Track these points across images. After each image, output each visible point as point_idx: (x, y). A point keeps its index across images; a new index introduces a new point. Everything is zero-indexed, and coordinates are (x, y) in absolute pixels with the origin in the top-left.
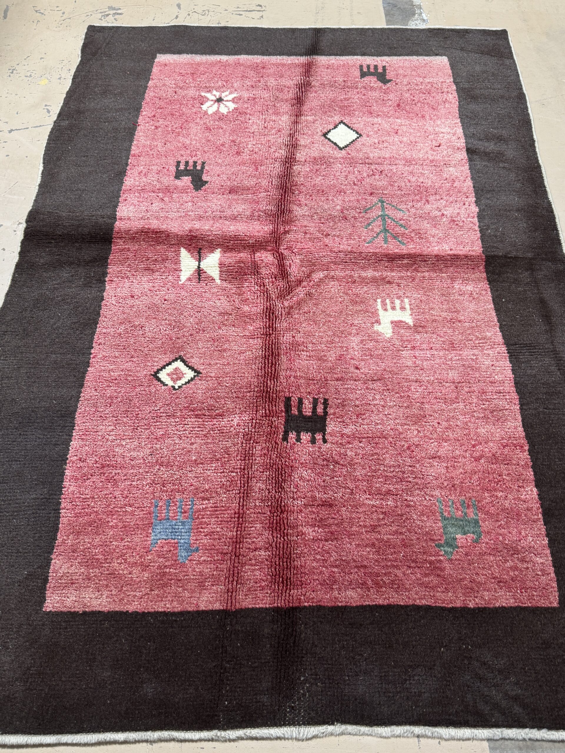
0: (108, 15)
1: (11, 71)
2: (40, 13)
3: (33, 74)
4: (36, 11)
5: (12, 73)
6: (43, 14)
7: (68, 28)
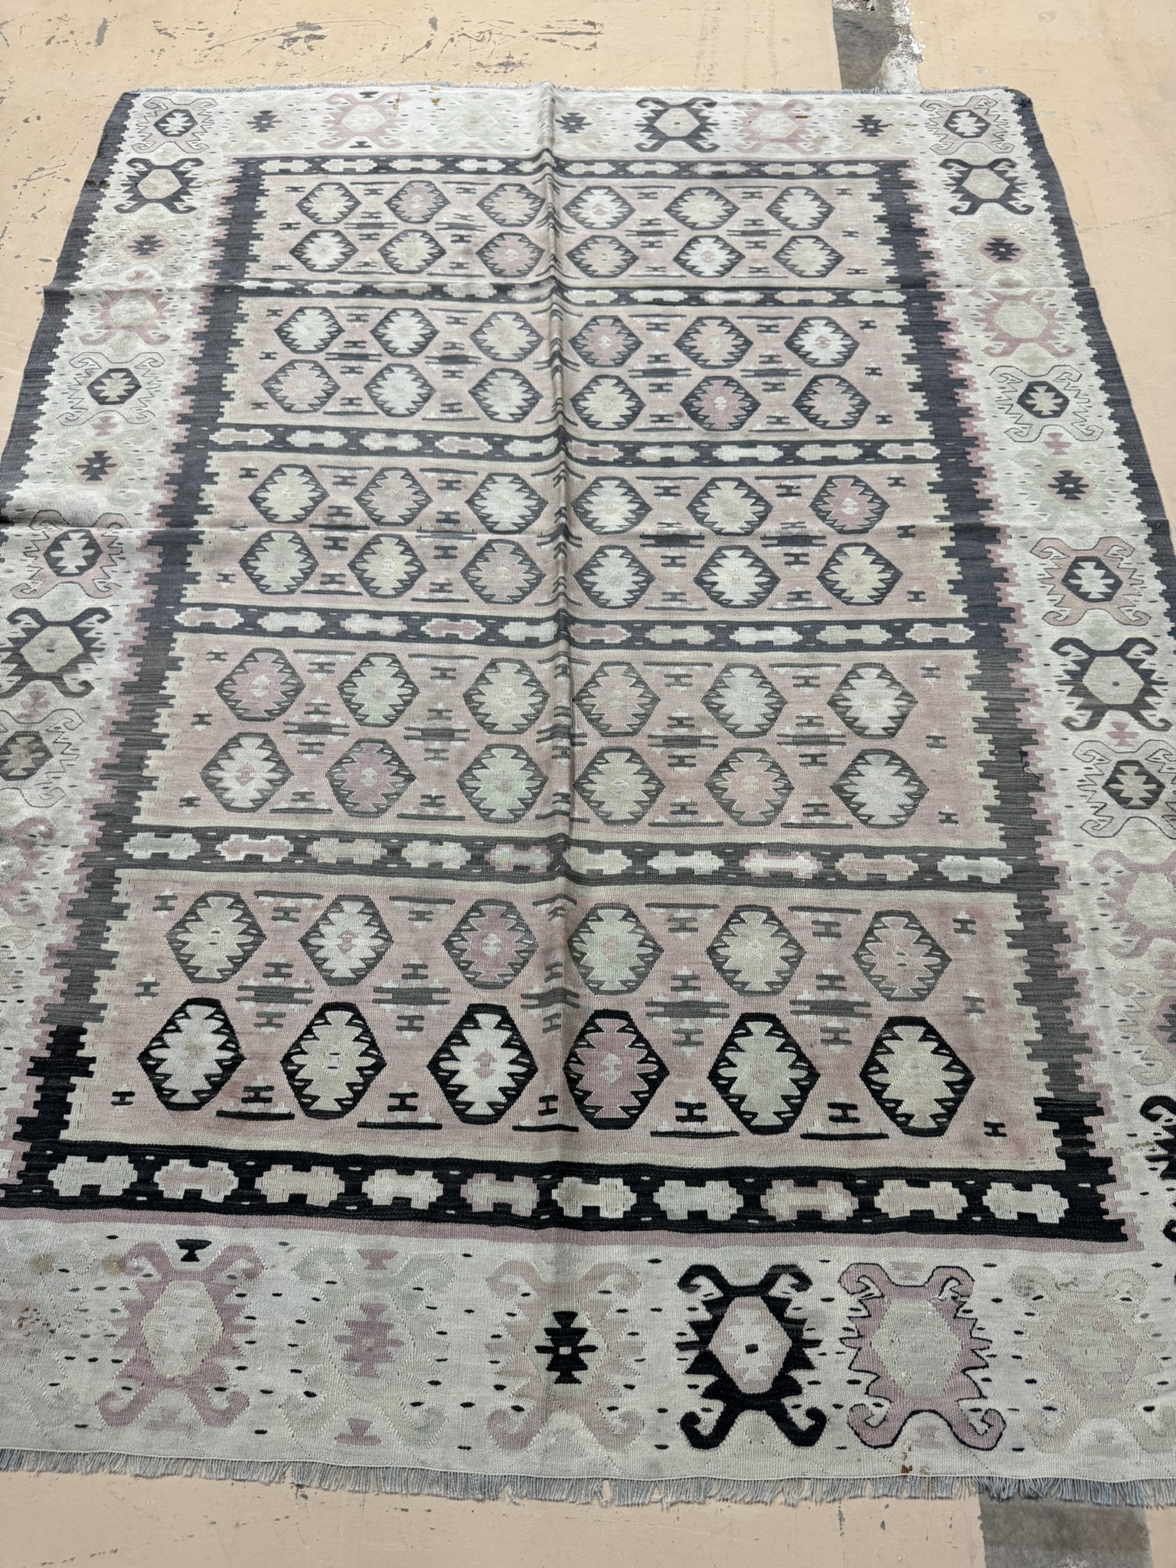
0: (295, 40)
2: (166, 34)
4: (160, 31)
6: (171, 36)
7: (219, 63)
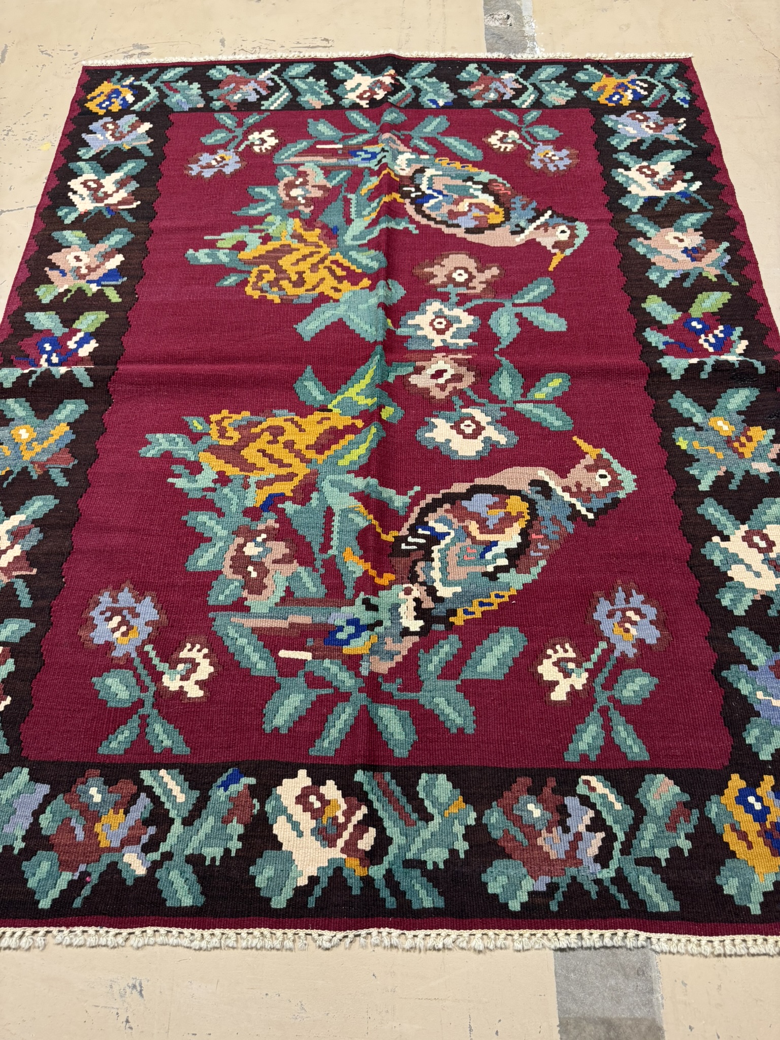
0: (131, 56)
1: (6, 132)
2: (47, 54)
3: (33, 137)
4: (42, 52)
5: (7, 135)
6: (50, 55)
